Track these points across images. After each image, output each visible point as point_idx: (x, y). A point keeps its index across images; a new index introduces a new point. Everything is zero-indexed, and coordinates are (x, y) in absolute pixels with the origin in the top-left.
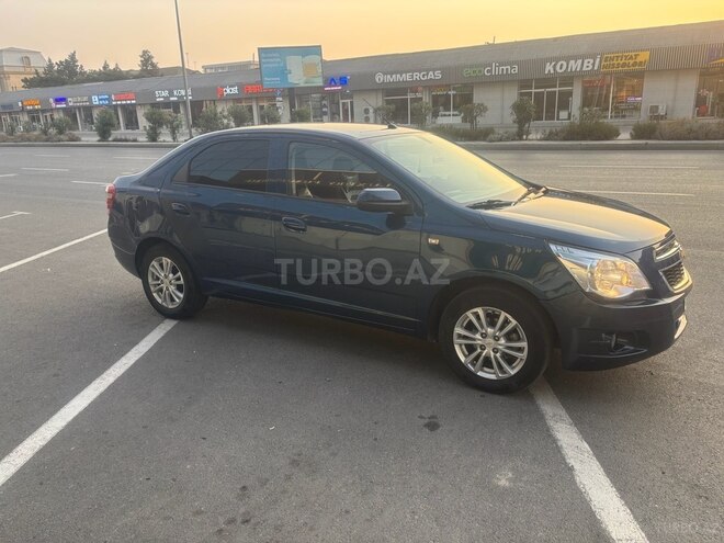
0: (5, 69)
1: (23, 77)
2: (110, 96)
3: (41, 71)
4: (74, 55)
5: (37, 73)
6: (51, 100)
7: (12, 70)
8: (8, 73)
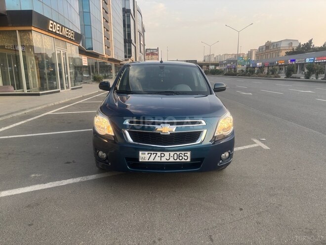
0: (281, 48)
1: (286, 51)
2: (314, 58)
3: (295, 48)
4: (311, 40)
5: (293, 49)
6: (289, 61)
7: (283, 48)
8: (282, 50)
